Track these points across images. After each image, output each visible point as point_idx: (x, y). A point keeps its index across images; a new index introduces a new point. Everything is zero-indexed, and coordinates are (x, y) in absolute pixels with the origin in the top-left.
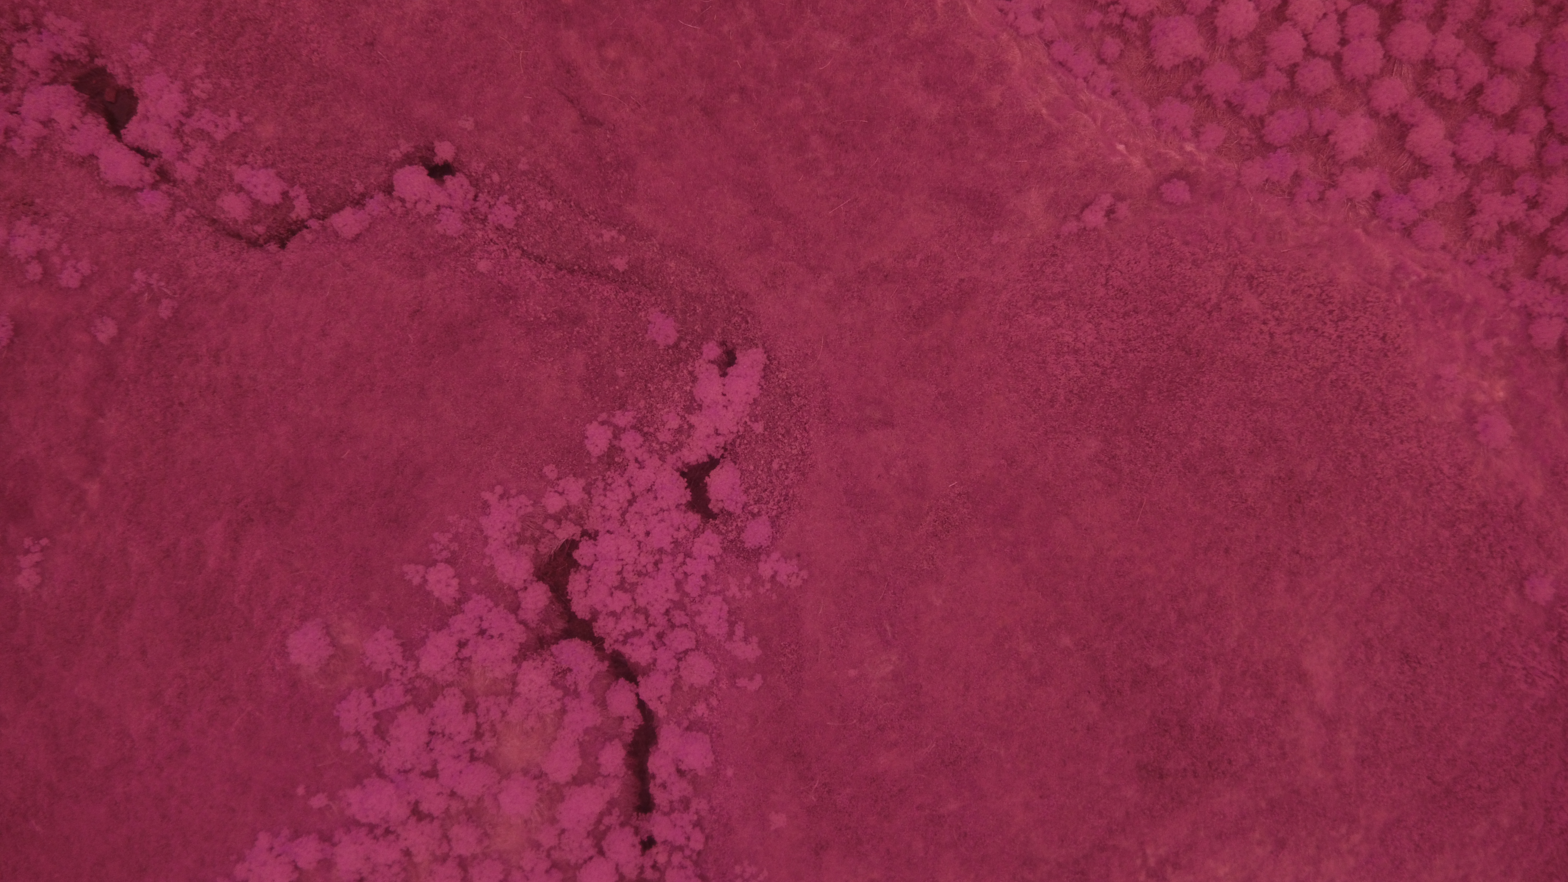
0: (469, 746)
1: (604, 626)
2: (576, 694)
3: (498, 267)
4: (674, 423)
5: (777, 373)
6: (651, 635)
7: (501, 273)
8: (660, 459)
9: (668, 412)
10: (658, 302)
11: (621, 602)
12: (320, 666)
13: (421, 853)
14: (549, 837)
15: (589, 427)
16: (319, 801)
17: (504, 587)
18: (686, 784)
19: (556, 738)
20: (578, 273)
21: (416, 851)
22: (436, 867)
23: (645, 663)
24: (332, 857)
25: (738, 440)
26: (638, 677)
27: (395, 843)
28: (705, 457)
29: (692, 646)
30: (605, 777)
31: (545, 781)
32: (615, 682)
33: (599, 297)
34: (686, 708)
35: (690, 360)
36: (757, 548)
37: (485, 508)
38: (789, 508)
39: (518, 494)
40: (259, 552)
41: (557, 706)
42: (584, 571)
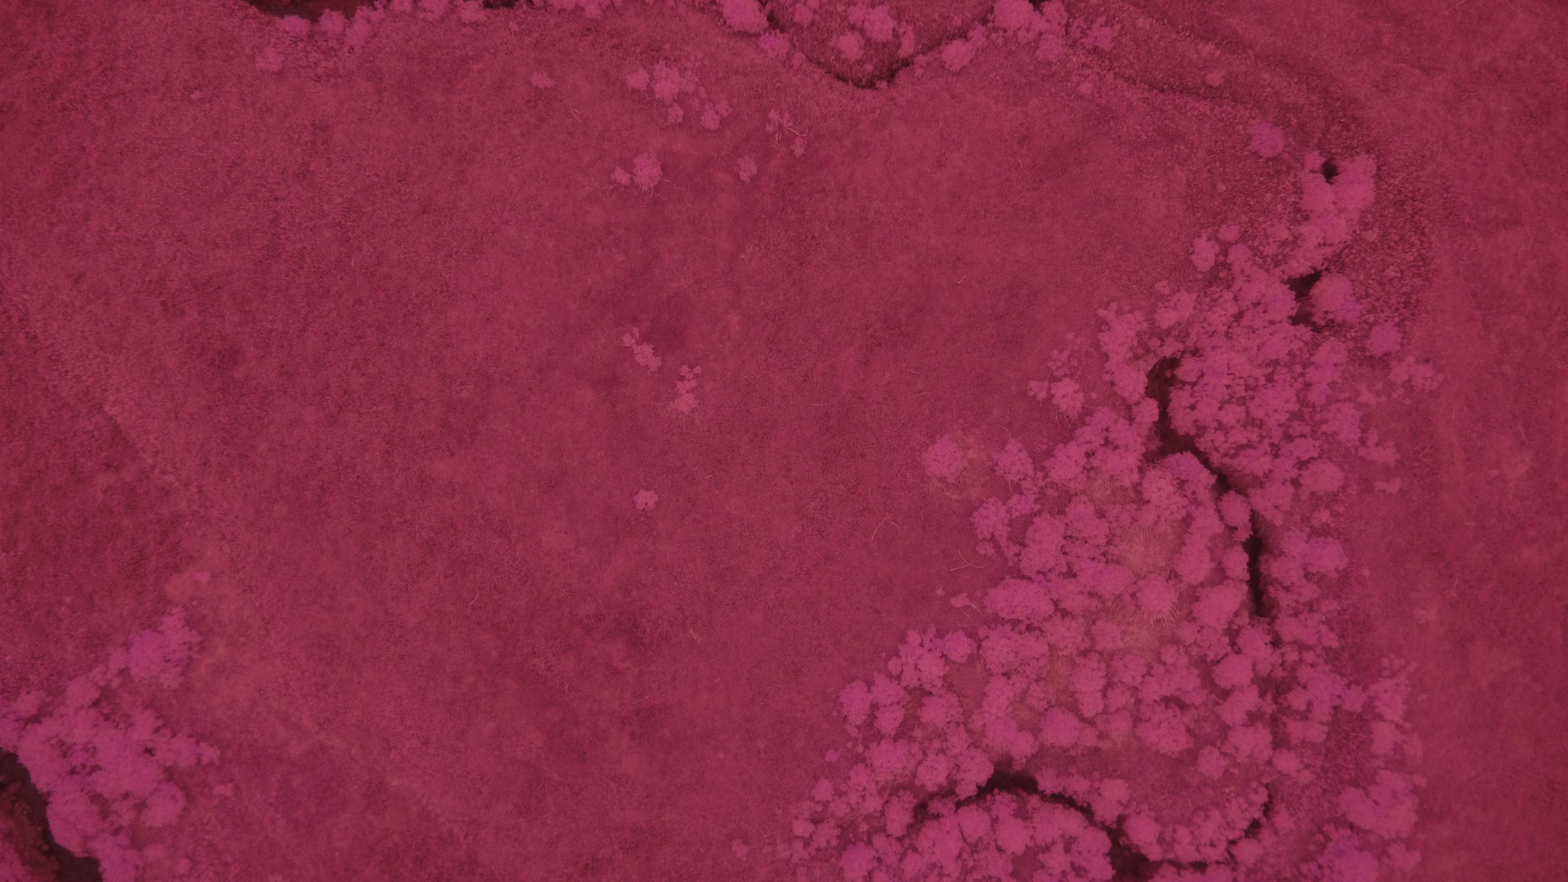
0: (1103, 549)
1: (1210, 440)
2: (1198, 503)
3: (1096, 90)
4: (1280, 235)
6: (1265, 446)
7: (1099, 95)
8: (1265, 272)
9: (1272, 225)
10: (1254, 115)
11: (1232, 415)
12: (958, 477)
13: (1066, 647)
14: (1188, 633)
15: (1197, 241)
16: (960, 601)
17: (1124, 401)
18: (1315, 587)
19: (1184, 544)
20: (1170, 91)
21: (1062, 645)
22: (1080, 660)
23: (1261, 474)
24: (981, 651)
25: (1346, 251)
26: (1250, 489)
27: (1041, 638)
28: (1309, 269)
29: (1316, 455)
30: (1233, 580)
31: (1181, 582)
32: (1225, 495)
33: (1196, 113)
34: (1308, 515)
35: (1293, 171)
36: (1385, 354)
37: (1102, 325)
38: (1413, 314)
39: (1131, 311)
40: (888, 374)
41: (1183, 513)
42: (1188, 387)
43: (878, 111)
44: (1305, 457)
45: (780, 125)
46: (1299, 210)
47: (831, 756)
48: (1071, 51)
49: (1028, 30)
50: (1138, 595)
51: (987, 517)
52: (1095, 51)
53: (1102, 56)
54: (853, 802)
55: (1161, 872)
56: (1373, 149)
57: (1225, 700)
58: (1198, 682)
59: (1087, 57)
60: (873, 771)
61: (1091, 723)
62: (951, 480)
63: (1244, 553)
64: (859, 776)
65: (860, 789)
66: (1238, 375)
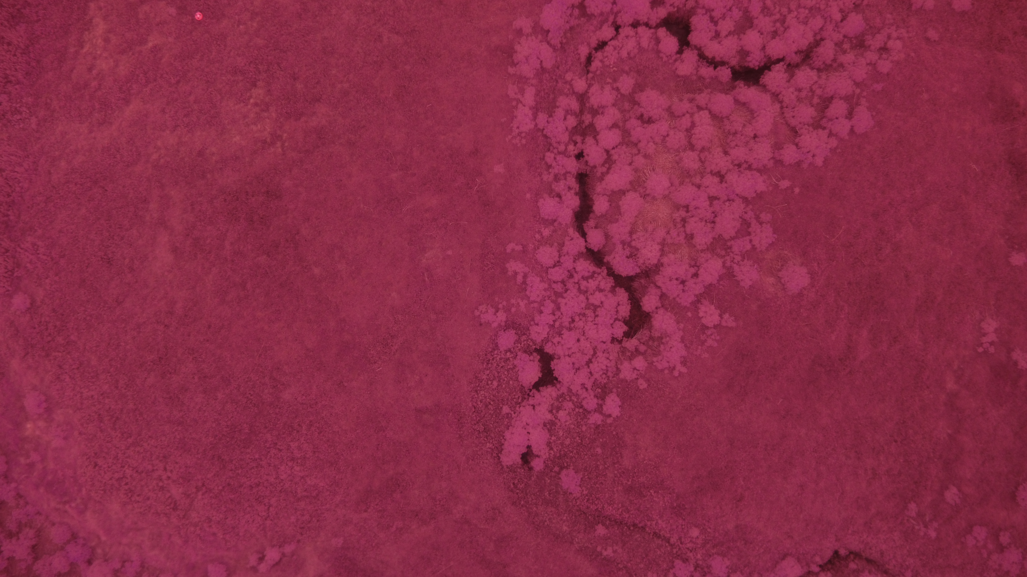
0: (689, 214)
1: (607, 283)
2: (623, 243)
3: (685, 531)
4: (562, 414)
5: (493, 447)
6: (577, 277)
7: (683, 527)
8: (571, 390)
9: (566, 422)
11: (595, 298)
12: (785, 265)
13: (717, 153)
14: (639, 161)
15: (619, 414)
16: (785, 184)
17: (670, 310)
18: (556, 189)
19: (635, 217)
20: (630, 524)
21: (721, 154)
23: (581, 260)
24: (774, 151)
25: (520, 401)
26: (586, 252)
27: (734, 159)
28: (542, 390)
29: (550, 270)
30: (604, 194)
31: (641, 193)
32: (600, 249)
33: (616, 506)
34: (555, 233)
35: (551, 458)
36: (507, 330)
37: (684, 361)
39: (663, 370)
40: (833, 338)
41: (635, 236)
42: (621, 318)
43: (849, 532)
44: (557, 268)
46: (550, 430)
47: (877, 87)
50: (670, 185)
51: (766, 237)
54: (861, 59)
56: (502, 469)
57: (617, 122)
58: (632, 133)
60: (850, 78)
61: (701, 108)
63: (594, 211)
64: (860, 74)
65: (858, 67)
66: (592, 323)
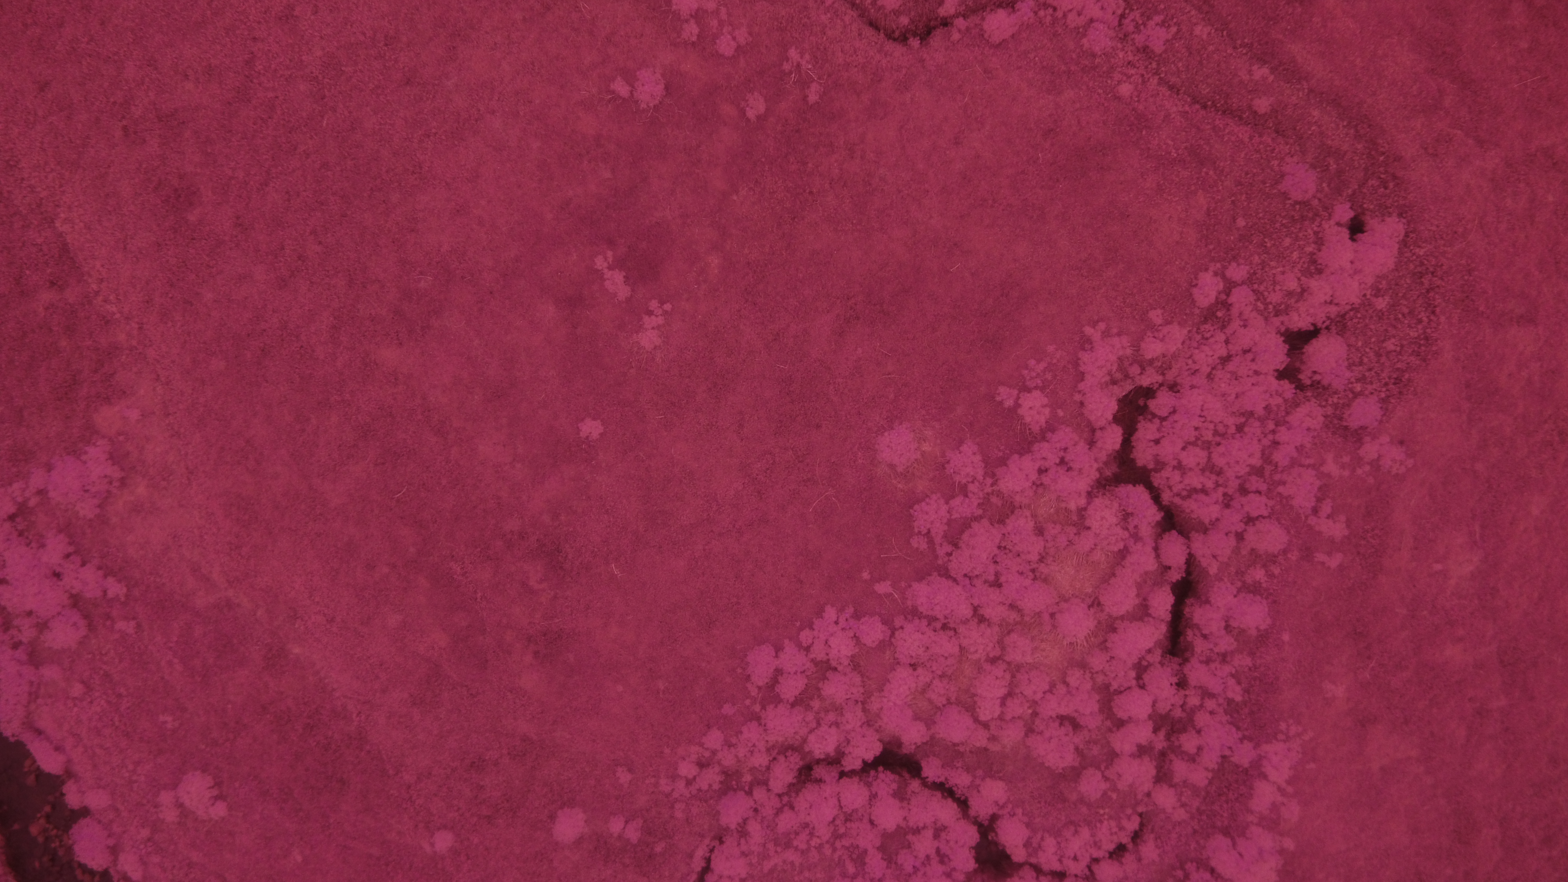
0: (1034, 566)
1: (1166, 477)
2: (1138, 538)
6: (1218, 495)
7: (1137, 99)
8: (1264, 320)
10: (1292, 152)
11: (1194, 457)
12: (908, 467)
13: (976, 651)
14: (1097, 661)
15: (1202, 275)
16: (883, 588)
17: (1089, 423)
18: (1232, 640)
19: (1114, 575)
20: (1213, 109)
21: (972, 649)
22: (987, 667)
23: (1207, 521)
24: (893, 640)
25: (1352, 313)
26: (1193, 532)
27: (953, 639)
28: (1309, 325)
29: (1266, 514)
30: (1154, 618)
31: (1102, 611)
32: (1167, 533)
33: (1233, 138)
34: (1243, 570)
35: (1318, 219)
36: (1361, 428)
37: (1086, 343)
38: (1400, 393)
39: (1119, 334)
40: (860, 350)
41: (1121, 545)
42: (1157, 421)
43: (904, 71)
44: (1254, 514)
45: (799, 65)
46: (1314, 262)
47: (728, 709)
48: (1120, 46)
49: (1079, 14)
50: (1058, 616)
51: (927, 513)
52: (1144, 50)
53: (1150, 57)
54: (741, 755)
55: (1021, 873)
56: (1406, 212)
57: (1118, 729)
58: (1096, 707)
59: (1135, 55)
60: (765, 730)
61: (986, 726)
62: (900, 469)
63: (1171, 595)
64: (751, 733)
65: (750, 745)
66: (1209, 419)
